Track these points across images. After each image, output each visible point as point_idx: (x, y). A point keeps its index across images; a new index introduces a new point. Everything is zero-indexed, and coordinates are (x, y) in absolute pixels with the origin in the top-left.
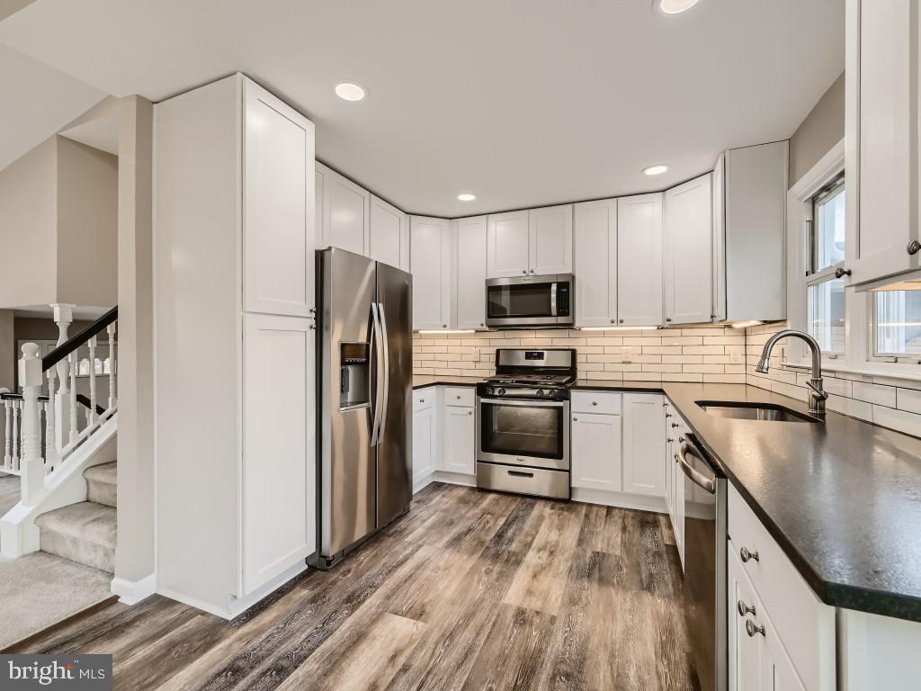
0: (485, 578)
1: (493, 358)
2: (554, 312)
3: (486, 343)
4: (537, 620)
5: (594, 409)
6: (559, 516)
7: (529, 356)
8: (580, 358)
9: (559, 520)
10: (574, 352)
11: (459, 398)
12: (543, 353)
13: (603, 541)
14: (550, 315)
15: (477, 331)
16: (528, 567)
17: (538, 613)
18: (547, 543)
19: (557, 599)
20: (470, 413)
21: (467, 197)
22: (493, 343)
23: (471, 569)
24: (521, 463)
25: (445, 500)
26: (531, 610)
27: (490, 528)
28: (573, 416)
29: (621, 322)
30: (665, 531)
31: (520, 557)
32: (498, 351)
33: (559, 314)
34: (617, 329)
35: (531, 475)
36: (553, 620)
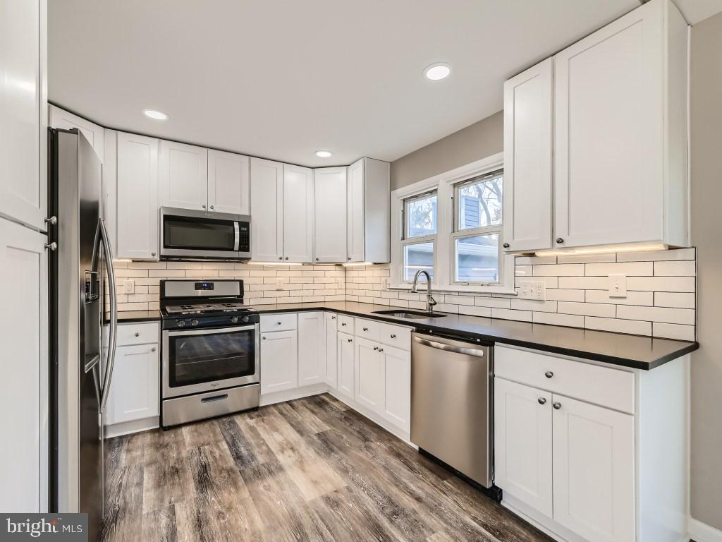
0: (273, 495)
1: (158, 289)
2: (237, 247)
3: (145, 274)
4: (342, 496)
5: (279, 328)
6: (263, 421)
7: (198, 286)
8: (246, 288)
9: (267, 424)
10: (241, 282)
11: (137, 335)
12: (212, 284)
13: (311, 425)
14: (232, 250)
15: (133, 261)
16: (290, 467)
17: (336, 491)
18: (280, 444)
19: (335, 476)
20: (153, 350)
21: (158, 116)
22: (152, 273)
23: (251, 494)
24: (216, 388)
25: (137, 453)
26: (331, 493)
27: (220, 455)
28: (262, 336)
29: (287, 259)
30: (335, 404)
31: (275, 464)
32: (162, 284)
33: (241, 249)
34: (283, 264)
35: (225, 396)
36: (348, 488)
